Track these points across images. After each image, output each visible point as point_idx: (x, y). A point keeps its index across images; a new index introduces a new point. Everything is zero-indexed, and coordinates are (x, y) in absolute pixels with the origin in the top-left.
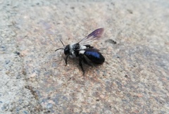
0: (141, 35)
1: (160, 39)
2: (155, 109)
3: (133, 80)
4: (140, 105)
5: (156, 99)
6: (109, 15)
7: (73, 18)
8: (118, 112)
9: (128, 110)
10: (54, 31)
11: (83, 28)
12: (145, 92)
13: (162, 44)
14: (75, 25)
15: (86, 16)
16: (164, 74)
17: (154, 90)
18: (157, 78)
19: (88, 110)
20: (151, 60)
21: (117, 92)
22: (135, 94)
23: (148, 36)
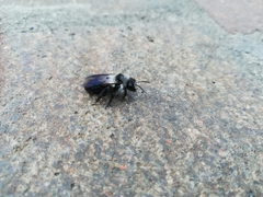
0: (156, 73)
1: (181, 78)
2: (139, 190)
3: (121, 142)
4: (117, 183)
5: (146, 173)
6: (119, 44)
7: (68, 49)
8: (81, 193)
9: (97, 191)
10: (33, 67)
11: (76, 62)
12: (132, 163)
13: (182, 87)
14: (66, 58)
15: (87, 46)
16: (171, 132)
17: (146, 158)
18: (157, 139)
19: (38, 190)
20: (158, 110)
21: (92, 160)
22: (117, 165)
23: (164, 75)
